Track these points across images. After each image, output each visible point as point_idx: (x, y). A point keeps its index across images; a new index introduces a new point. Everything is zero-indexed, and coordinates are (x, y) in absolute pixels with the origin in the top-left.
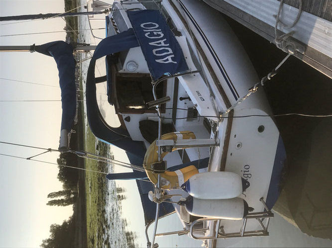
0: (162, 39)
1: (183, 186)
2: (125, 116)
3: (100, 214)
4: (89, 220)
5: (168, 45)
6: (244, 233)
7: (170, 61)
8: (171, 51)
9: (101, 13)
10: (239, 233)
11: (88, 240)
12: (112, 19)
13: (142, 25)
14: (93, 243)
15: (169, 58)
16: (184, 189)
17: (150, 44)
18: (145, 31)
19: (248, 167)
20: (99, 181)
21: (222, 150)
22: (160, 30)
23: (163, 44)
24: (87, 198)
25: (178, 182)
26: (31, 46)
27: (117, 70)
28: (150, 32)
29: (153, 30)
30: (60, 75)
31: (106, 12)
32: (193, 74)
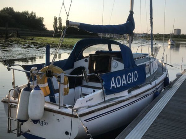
0: (127, 82)
1: (38, 86)
2: (88, 59)
3: (46, 44)
4: (44, 38)
5: (123, 85)
6: (11, 119)
7: (112, 85)
8: (118, 86)
9: (152, 52)
10: (10, 116)
11: (33, 37)
12: (145, 57)
13: (136, 72)
14: (31, 40)
15: (114, 85)
16: (36, 87)
17: (124, 75)
18: (133, 73)
19: (46, 124)
20: (64, 45)
21: (56, 110)
22: (132, 82)
23: (123, 82)
24: (56, 38)
25: (40, 84)
26: (133, 11)
27: (113, 57)
28: (132, 76)
29: (133, 78)
30: (114, 25)
31: (152, 54)
32: (103, 97)
